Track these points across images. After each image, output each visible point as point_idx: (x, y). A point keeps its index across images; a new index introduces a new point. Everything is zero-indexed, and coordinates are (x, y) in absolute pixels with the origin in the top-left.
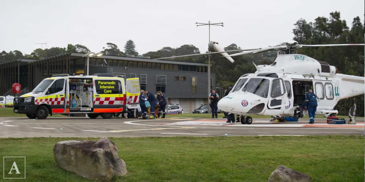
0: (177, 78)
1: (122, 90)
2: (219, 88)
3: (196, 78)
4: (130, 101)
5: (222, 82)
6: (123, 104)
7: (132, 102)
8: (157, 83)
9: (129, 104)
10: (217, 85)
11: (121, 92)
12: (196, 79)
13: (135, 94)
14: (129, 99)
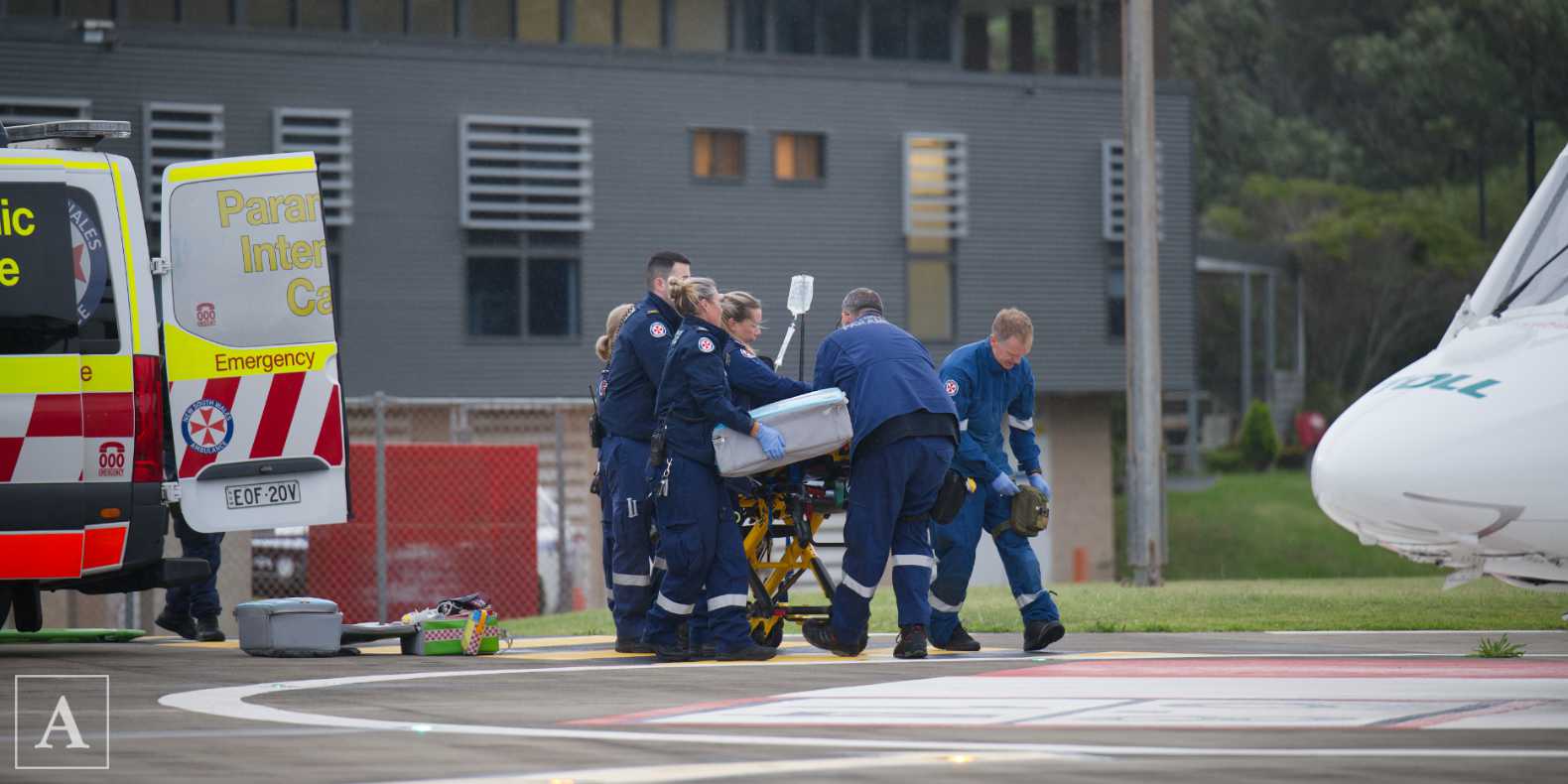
0: (730, 143)
1: (109, 300)
2: (1231, 267)
3: (952, 145)
4: (218, 436)
5: (1259, 185)
6: (126, 476)
7: (239, 450)
8: (475, 215)
9: (203, 479)
10: (1209, 233)
11: (104, 335)
12: (952, 161)
13: (273, 350)
14: (197, 417)
